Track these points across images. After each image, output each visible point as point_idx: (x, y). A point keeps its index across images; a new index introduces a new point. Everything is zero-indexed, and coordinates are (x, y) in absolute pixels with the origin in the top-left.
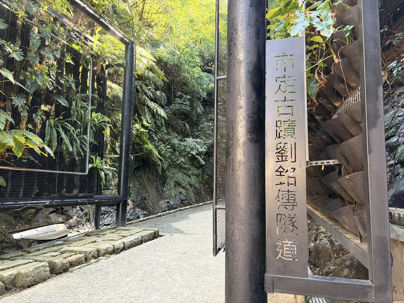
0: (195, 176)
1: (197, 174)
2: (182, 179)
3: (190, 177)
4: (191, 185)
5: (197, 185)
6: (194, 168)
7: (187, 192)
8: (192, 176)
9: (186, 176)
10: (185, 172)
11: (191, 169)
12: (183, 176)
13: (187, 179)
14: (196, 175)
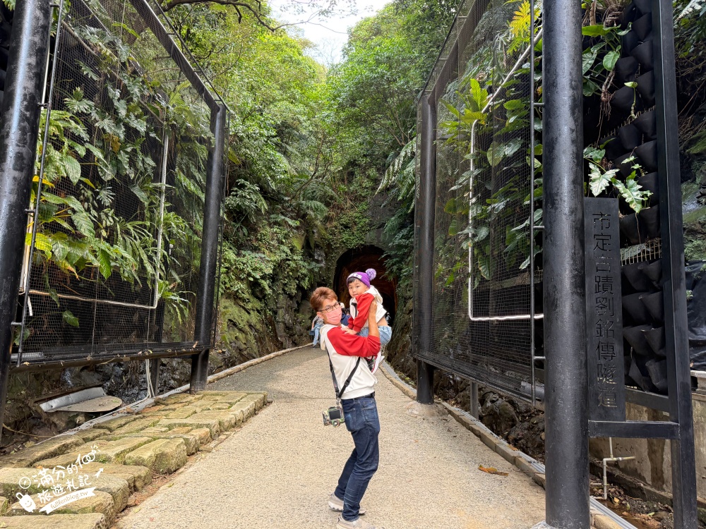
0: (256, 312)
1: (259, 309)
2: (239, 316)
3: (249, 313)
4: (250, 326)
5: (258, 326)
6: (255, 300)
7: (246, 338)
8: (251, 312)
9: (243, 311)
10: (242, 304)
11: (252, 300)
12: (240, 311)
13: (246, 316)
14: (258, 311)
